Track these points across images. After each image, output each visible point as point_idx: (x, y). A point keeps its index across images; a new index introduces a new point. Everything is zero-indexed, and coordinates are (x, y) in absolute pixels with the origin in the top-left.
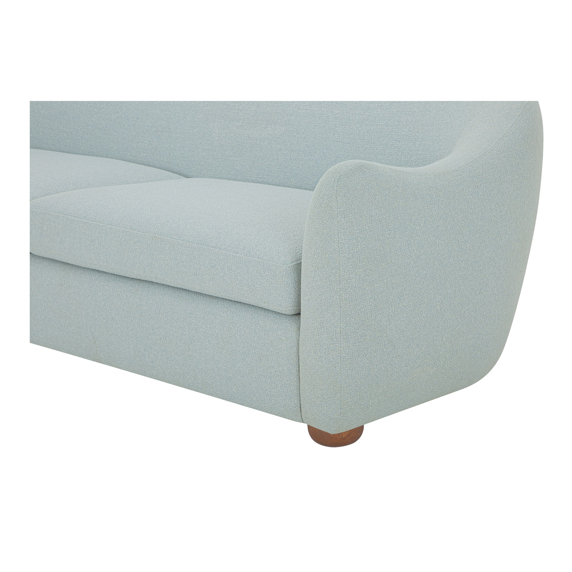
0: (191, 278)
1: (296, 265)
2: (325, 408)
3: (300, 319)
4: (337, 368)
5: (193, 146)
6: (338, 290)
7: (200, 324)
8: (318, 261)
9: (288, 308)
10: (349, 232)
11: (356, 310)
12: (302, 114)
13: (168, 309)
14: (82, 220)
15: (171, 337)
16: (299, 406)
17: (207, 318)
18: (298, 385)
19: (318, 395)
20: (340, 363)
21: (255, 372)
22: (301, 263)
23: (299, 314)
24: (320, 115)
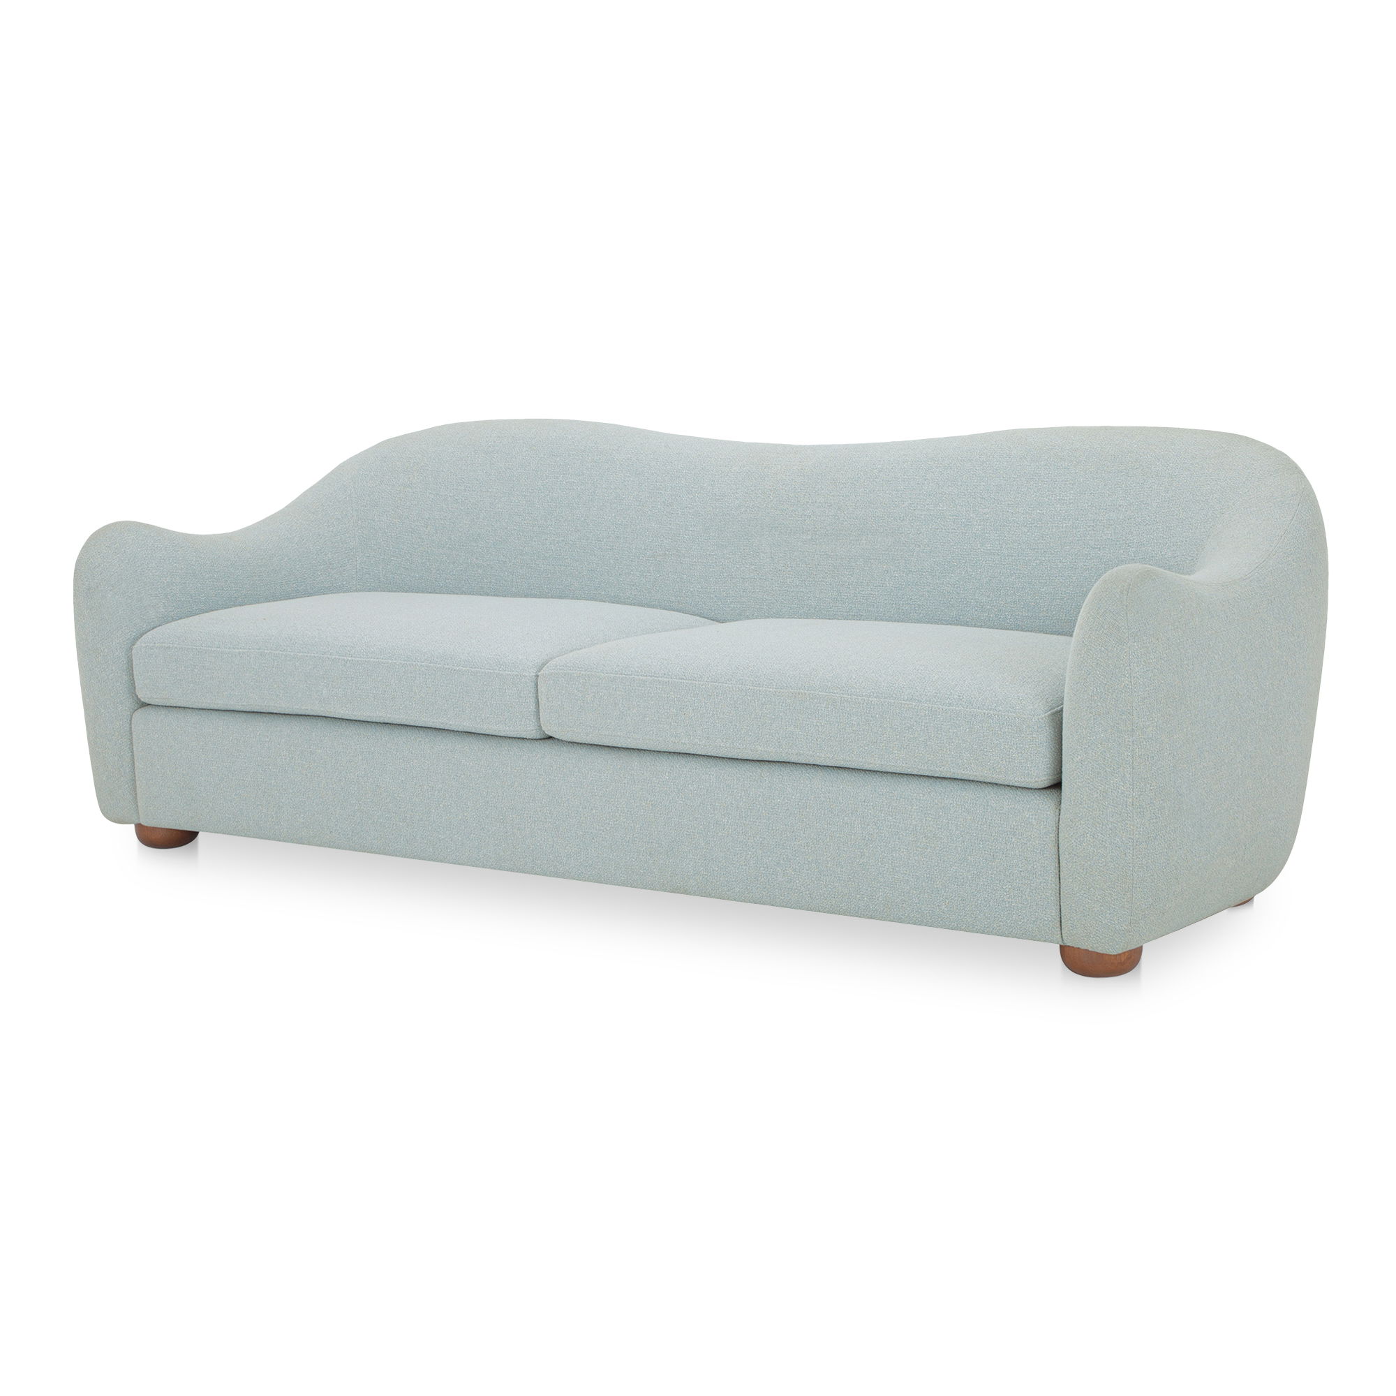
0: (867, 748)
1: (1054, 714)
2: (1107, 915)
3: (1061, 793)
4: (1128, 855)
5: (725, 574)
6: (1130, 744)
7: (883, 815)
8: (1099, 704)
9: (1042, 776)
10: (1144, 661)
11: (1153, 772)
12: (923, 517)
13: (823, 799)
14: (660, 679)
15: (828, 840)
16: (1059, 919)
17: (895, 805)
18: (1058, 888)
19: (1097, 897)
20: (1131, 849)
21: (984, 876)
22: (1062, 710)
23: (1057, 786)
24: (954, 517)
